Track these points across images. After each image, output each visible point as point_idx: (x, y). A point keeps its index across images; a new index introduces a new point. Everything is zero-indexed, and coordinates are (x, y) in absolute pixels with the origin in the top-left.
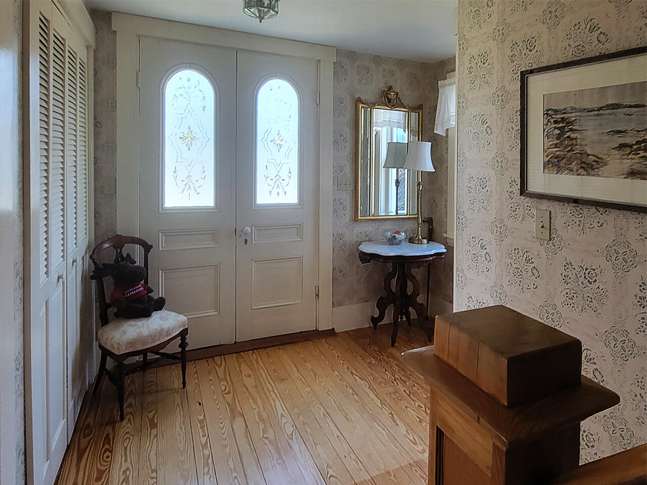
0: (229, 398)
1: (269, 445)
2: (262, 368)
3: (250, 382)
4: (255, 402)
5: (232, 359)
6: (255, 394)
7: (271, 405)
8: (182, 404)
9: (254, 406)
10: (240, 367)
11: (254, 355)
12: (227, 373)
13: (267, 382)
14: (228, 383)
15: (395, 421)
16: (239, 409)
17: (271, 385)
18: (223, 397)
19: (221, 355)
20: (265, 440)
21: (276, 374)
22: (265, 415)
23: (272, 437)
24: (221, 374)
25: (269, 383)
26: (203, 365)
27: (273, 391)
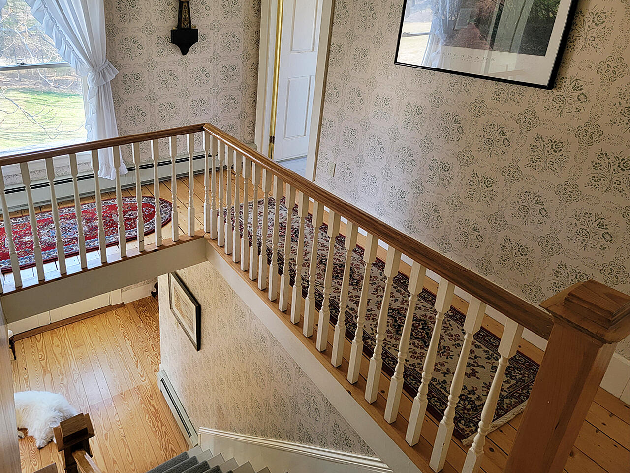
0: (43, 363)
1: (63, 387)
2: (67, 340)
3: (57, 351)
4: (59, 363)
5: (47, 335)
6: (60, 359)
7: (68, 363)
8: (14, 370)
9: (58, 366)
10: (52, 340)
11: (63, 329)
12: (44, 346)
13: (68, 349)
14: (43, 353)
15: (137, 365)
16: (49, 369)
17: (71, 351)
18: (40, 362)
19: (40, 333)
20: (61, 385)
21: (76, 342)
22: (64, 371)
23: (65, 383)
24: (40, 348)
25: (70, 349)
26: (27, 342)
27: (72, 355)
